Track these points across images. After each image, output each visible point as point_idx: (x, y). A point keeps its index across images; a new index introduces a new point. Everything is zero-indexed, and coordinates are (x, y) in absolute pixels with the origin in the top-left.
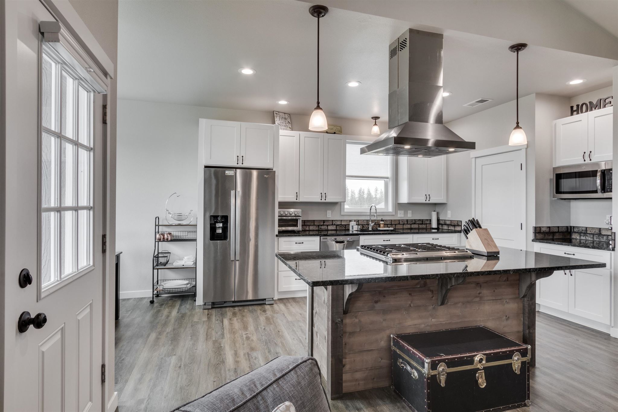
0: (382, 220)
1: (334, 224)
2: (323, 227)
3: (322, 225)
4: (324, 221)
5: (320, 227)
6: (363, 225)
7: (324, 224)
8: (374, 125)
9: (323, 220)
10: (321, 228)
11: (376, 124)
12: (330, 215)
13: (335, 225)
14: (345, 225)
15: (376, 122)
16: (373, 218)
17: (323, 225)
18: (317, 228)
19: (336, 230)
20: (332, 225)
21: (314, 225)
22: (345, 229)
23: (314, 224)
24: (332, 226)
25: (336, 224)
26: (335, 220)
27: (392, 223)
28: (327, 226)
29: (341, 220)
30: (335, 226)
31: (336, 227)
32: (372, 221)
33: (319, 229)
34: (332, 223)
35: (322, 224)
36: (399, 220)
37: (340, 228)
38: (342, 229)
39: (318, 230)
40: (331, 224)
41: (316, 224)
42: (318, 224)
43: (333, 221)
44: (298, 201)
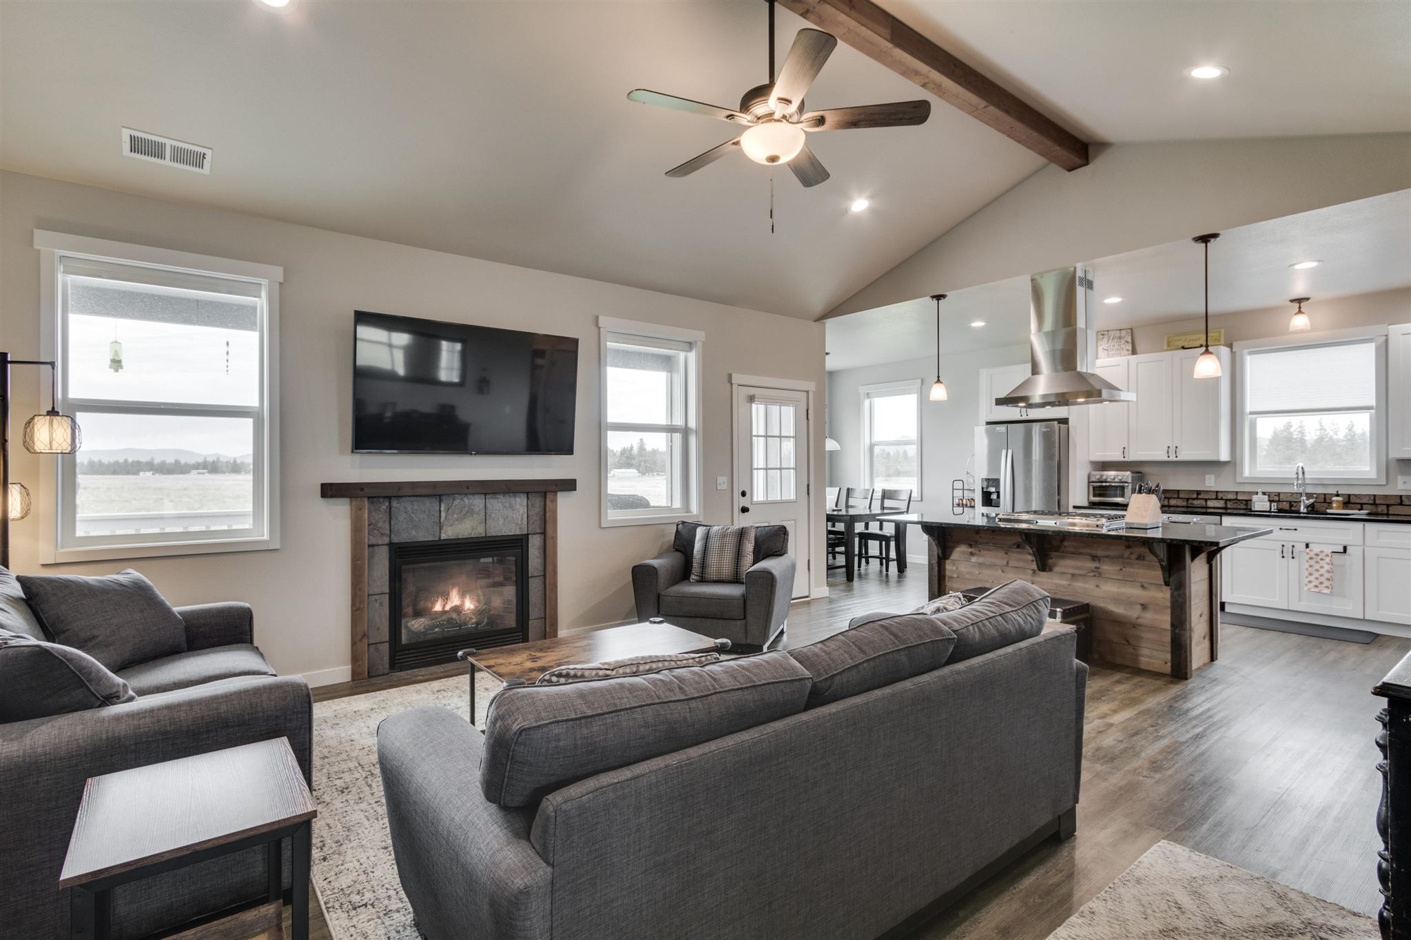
0: (1338, 495)
1: (1219, 497)
2: (1196, 502)
3: (1194, 499)
4: (1198, 493)
5: (1190, 501)
6: (1290, 502)
7: (1199, 497)
8: (1296, 314)
9: (1197, 491)
10: (1191, 504)
11: (1300, 312)
12: (1210, 483)
13: (1222, 499)
14: (1247, 501)
15: (1300, 308)
16: (1310, 490)
17: (1197, 499)
18: (1185, 504)
19: (1225, 508)
20: (1217, 499)
21: (1178, 498)
22: (1245, 507)
23: (1178, 495)
24: (1215, 501)
25: (1224, 498)
26: (1222, 492)
27: (1377, 502)
28: (1206, 500)
29: (1237, 492)
30: (1222, 502)
31: (1226, 504)
32: (1308, 495)
33: (1189, 505)
34: (1217, 496)
35: (1195, 496)
36: (1401, 496)
37: (1235, 506)
38: (1238, 507)
39: (1187, 507)
40: (1214, 497)
41: (1181, 496)
42: (1187, 497)
43: (1217, 492)
44: (1126, 459)
